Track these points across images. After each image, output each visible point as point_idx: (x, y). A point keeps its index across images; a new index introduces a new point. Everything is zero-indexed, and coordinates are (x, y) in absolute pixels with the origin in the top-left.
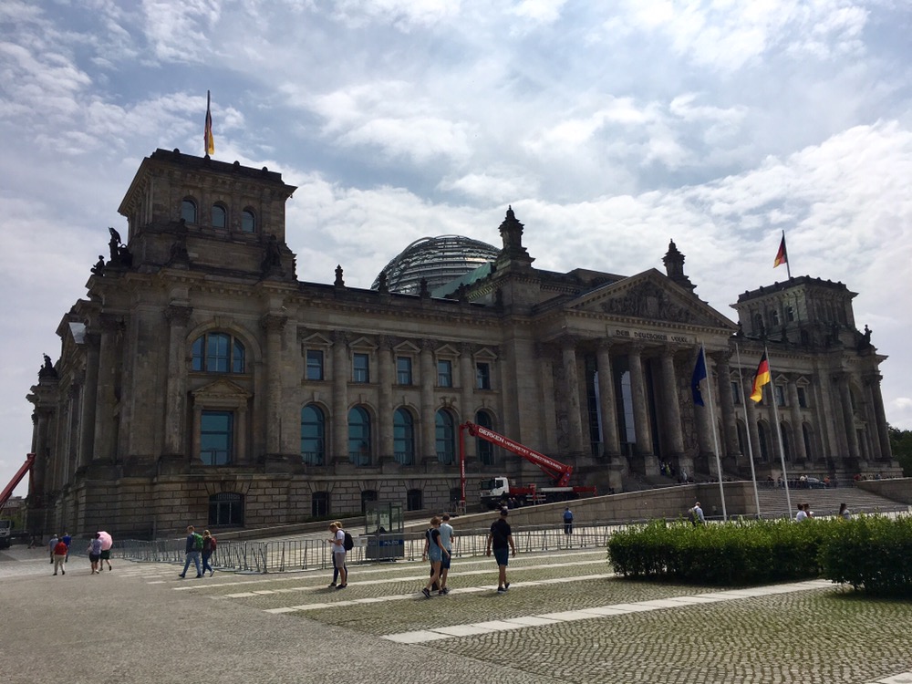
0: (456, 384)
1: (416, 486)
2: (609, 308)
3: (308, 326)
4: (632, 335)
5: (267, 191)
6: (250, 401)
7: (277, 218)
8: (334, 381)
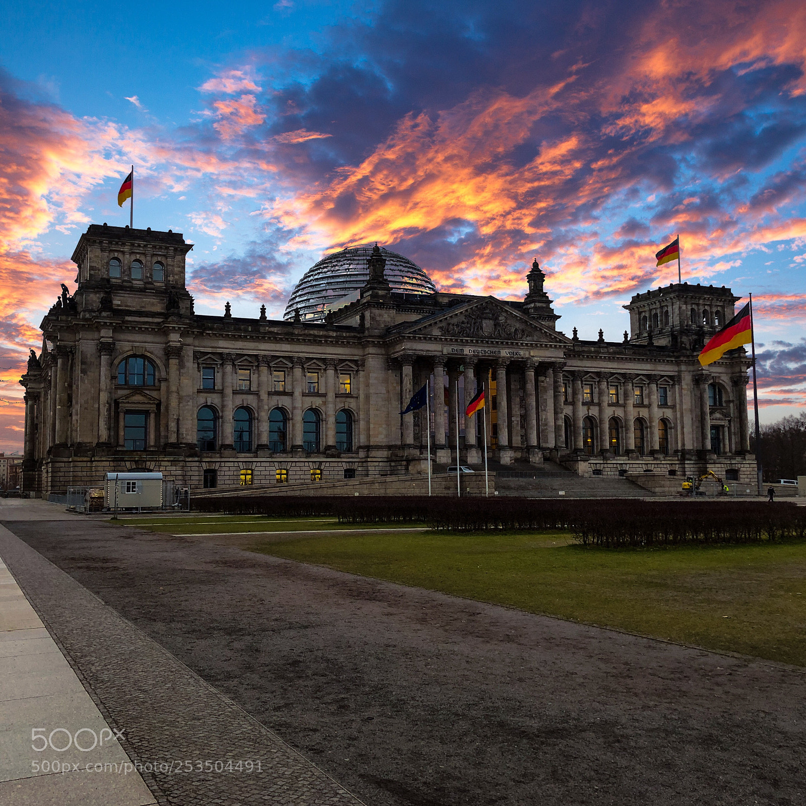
2: (446, 330)
3: (202, 350)
4: (466, 352)
5: (171, 249)
6: (159, 405)
7: (179, 269)
8: (223, 390)
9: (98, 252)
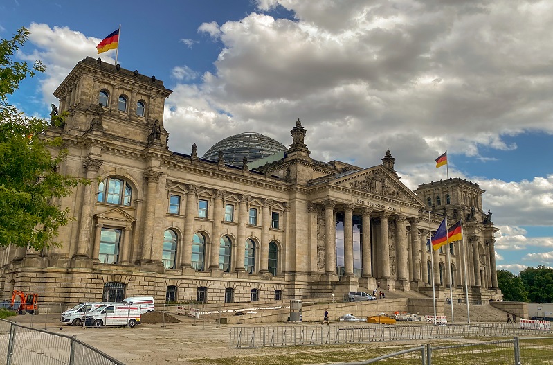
0: (259, 224)
1: (231, 286)
2: (354, 186)
3: (173, 179)
4: (366, 203)
5: (154, 91)
6: (134, 224)
7: (159, 109)
8: (186, 215)
9: (91, 81)
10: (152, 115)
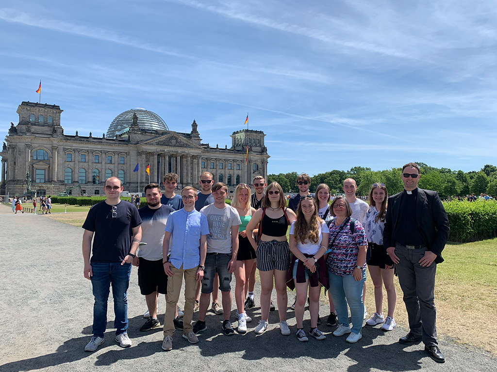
0: (113, 162)
1: (97, 189)
2: (158, 144)
3: (67, 147)
4: (166, 151)
5: (55, 111)
6: (49, 167)
7: (58, 119)
8: (74, 162)
9: (25, 112)
10: (55, 122)
